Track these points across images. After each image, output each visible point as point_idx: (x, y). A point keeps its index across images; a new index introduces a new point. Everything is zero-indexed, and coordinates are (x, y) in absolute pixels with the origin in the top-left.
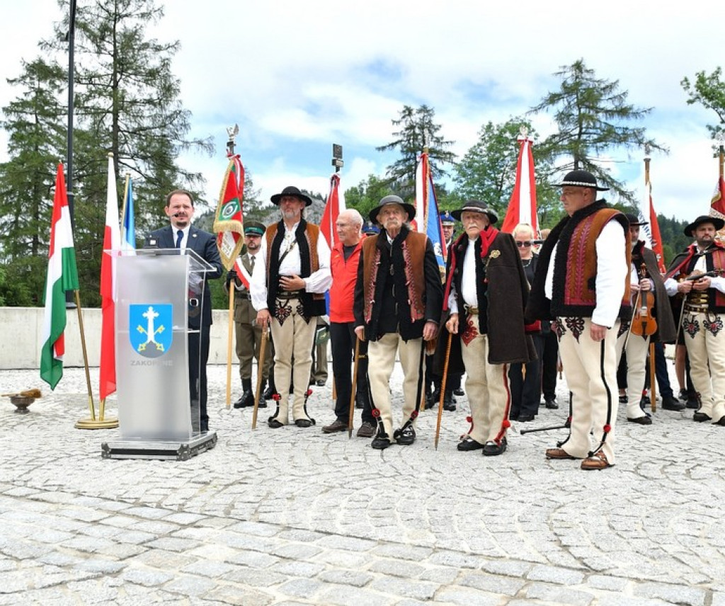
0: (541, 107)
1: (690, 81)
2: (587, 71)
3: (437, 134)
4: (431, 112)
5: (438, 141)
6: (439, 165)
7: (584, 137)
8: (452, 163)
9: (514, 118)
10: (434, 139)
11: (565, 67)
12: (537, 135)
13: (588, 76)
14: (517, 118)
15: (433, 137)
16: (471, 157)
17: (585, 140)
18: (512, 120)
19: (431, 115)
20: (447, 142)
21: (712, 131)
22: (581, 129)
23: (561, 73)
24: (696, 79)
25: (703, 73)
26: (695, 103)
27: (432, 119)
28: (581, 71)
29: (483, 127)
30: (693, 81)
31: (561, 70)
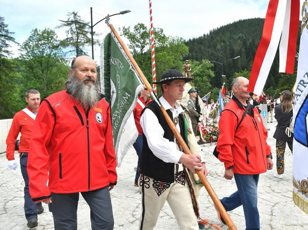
0: (61, 26)
1: (121, 29)
2: (78, 16)
3: (5, 29)
4: (3, 19)
5: (7, 31)
6: (7, 42)
7: (79, 40)
8: (14, 42)
9: (47, 28)
10: (5, 31)
11: (70, 13)
12: (57, 36)
13: (79, 18)
14: (48, 29)
15: (4, 30)
16: (29, 41)
17: (80, 42)
18: (46, 29)
19: (3, 20)
20: (11, 33)
21: (129, 46)
22: (78, 37)
23: (69, 15)
24: (123, 28)
25: (124, 27)
26: (122, 36)
27: (3, 22)
28: (76, 16)
29: (33, 30)
30: (122, 29)
31: (69, 14)
